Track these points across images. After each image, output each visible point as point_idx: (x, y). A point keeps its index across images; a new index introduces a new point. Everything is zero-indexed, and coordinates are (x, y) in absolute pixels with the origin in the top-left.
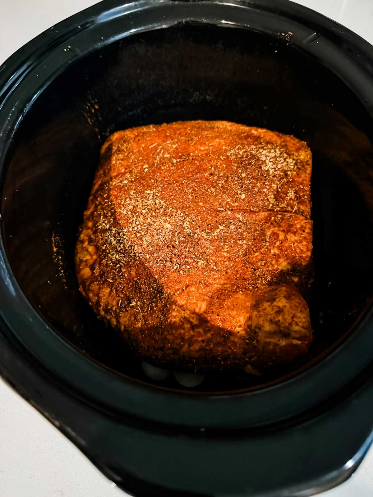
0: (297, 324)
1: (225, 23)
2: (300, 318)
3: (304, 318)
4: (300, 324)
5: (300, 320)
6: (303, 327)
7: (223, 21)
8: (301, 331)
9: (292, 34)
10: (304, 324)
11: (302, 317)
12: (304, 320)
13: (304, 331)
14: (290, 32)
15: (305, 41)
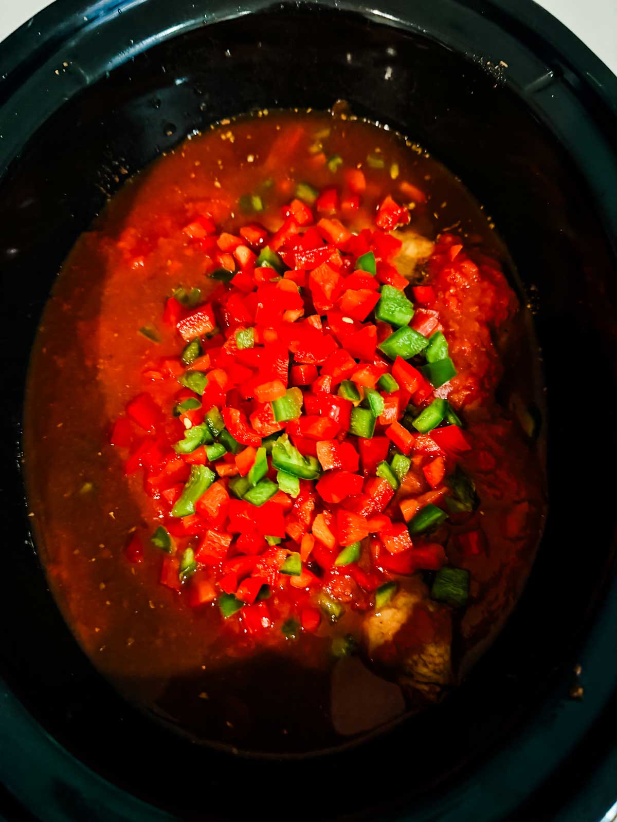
0: (425, 665)
1: (379, 16)
2: (432, 656)
3: (440, 656)
4: (431, 666)
5: (431, 659)
6: (434, 671)
7: (376, 12)
8: (430, 677)
9: (506, 66)
10: (437, 667)
11: (435, 654)
12: (438, 660)
13: (435, 676)
14: (504, 61)
15: (528, 88)
